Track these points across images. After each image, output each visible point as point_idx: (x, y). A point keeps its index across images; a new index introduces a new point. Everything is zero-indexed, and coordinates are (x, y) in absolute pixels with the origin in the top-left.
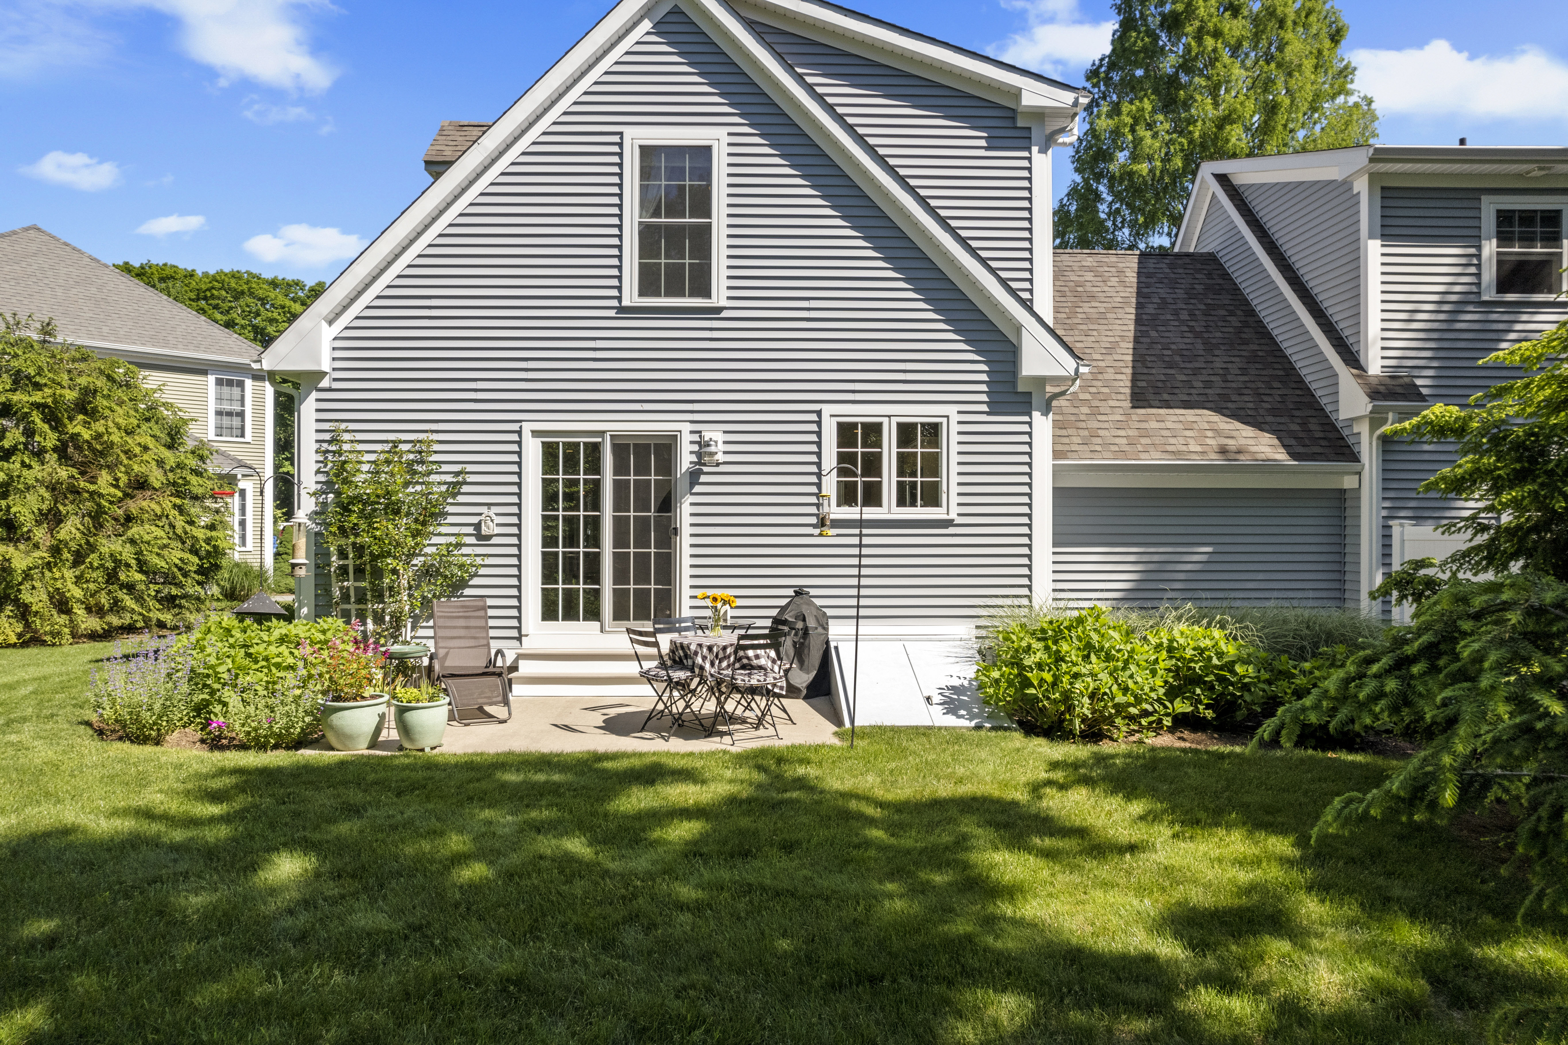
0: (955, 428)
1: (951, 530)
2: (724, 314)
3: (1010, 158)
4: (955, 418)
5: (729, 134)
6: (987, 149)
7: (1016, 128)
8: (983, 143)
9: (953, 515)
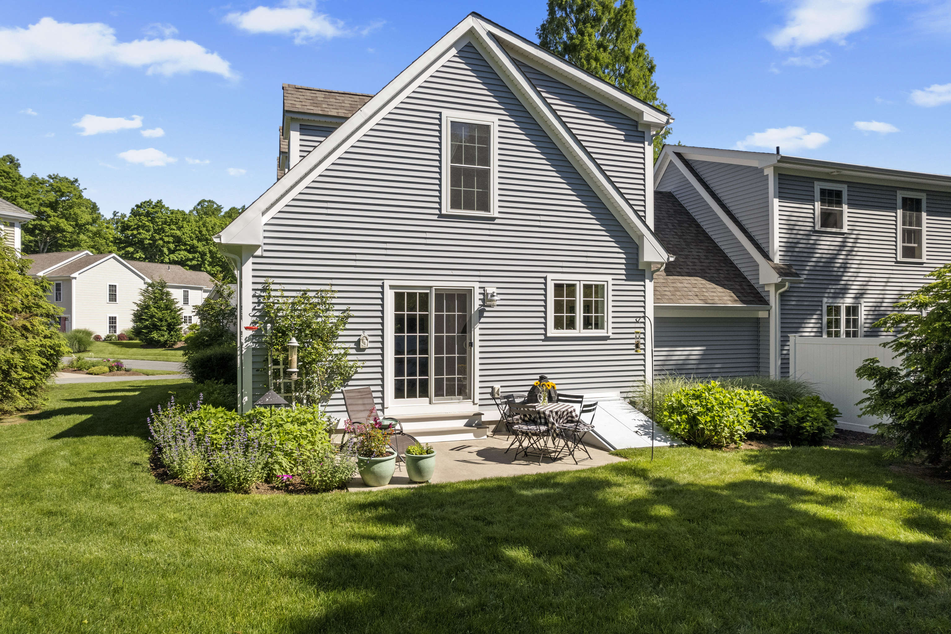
0: (611, 288)
1: (609, 342)
2: (497, 221)
3: (635, 147)
4: (611, 282)
5: (499, 120)
6: (624, 141)
7: (638, 131)
8: (622, 137)
9: (610, 334)
